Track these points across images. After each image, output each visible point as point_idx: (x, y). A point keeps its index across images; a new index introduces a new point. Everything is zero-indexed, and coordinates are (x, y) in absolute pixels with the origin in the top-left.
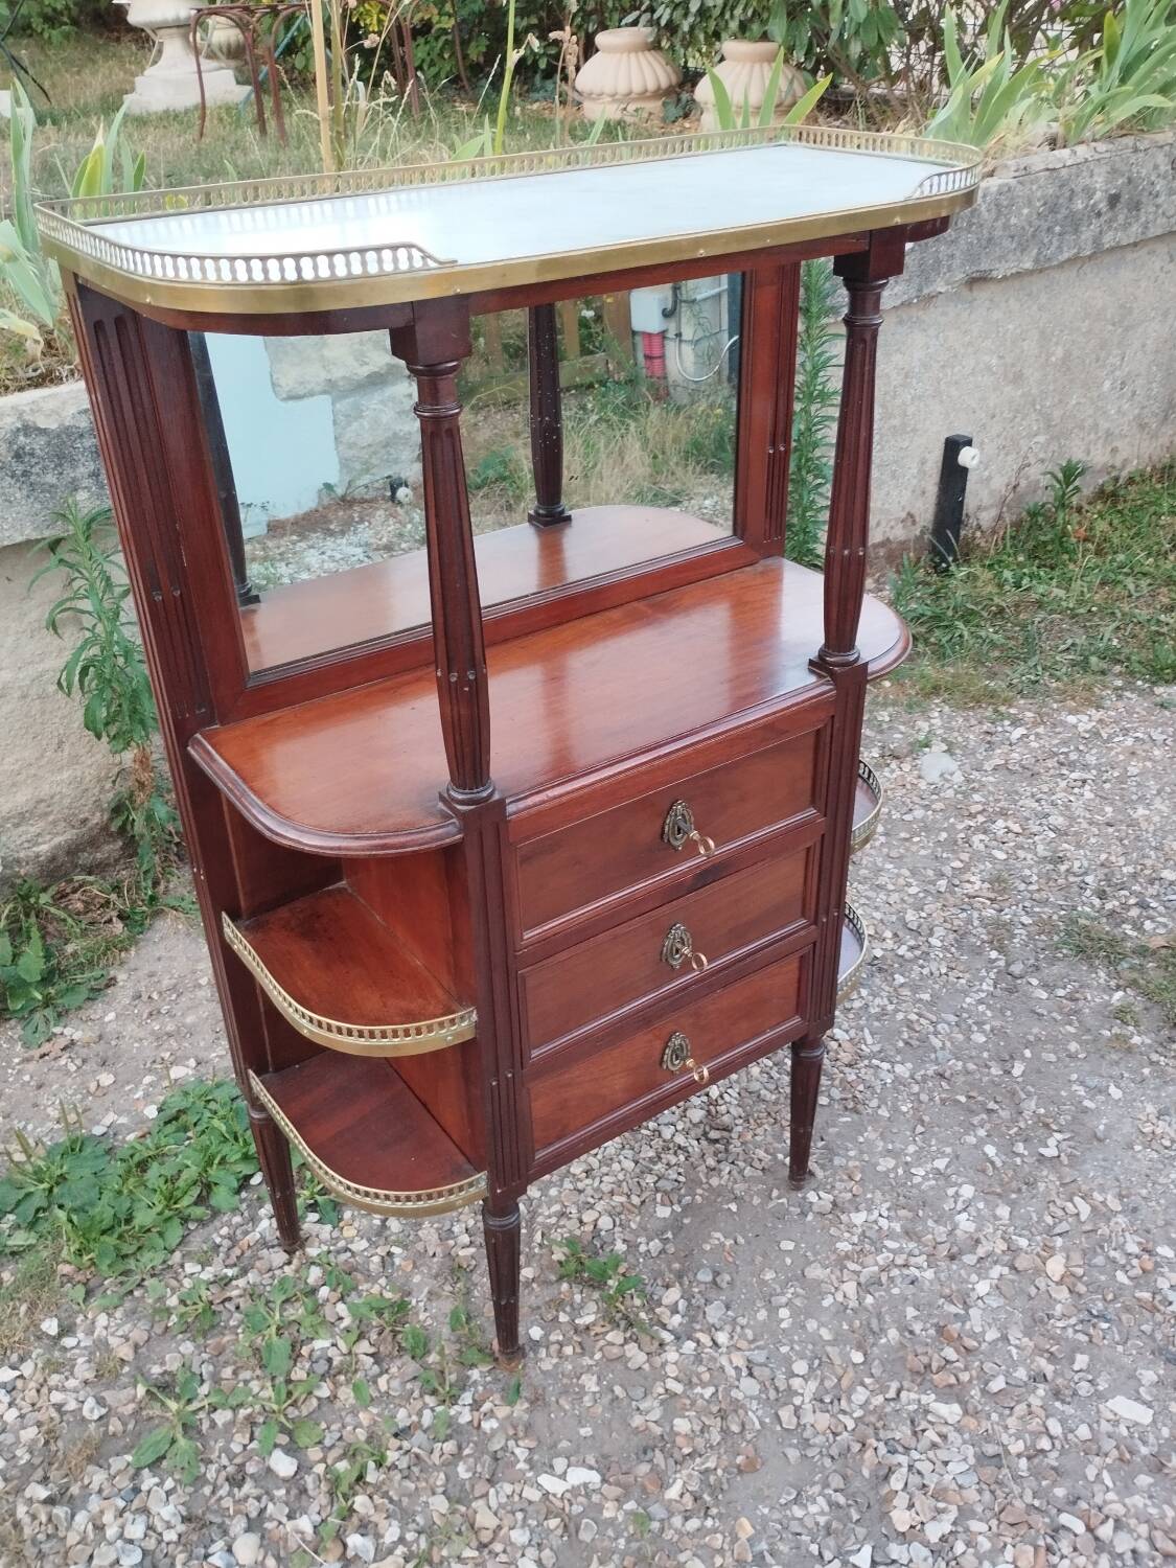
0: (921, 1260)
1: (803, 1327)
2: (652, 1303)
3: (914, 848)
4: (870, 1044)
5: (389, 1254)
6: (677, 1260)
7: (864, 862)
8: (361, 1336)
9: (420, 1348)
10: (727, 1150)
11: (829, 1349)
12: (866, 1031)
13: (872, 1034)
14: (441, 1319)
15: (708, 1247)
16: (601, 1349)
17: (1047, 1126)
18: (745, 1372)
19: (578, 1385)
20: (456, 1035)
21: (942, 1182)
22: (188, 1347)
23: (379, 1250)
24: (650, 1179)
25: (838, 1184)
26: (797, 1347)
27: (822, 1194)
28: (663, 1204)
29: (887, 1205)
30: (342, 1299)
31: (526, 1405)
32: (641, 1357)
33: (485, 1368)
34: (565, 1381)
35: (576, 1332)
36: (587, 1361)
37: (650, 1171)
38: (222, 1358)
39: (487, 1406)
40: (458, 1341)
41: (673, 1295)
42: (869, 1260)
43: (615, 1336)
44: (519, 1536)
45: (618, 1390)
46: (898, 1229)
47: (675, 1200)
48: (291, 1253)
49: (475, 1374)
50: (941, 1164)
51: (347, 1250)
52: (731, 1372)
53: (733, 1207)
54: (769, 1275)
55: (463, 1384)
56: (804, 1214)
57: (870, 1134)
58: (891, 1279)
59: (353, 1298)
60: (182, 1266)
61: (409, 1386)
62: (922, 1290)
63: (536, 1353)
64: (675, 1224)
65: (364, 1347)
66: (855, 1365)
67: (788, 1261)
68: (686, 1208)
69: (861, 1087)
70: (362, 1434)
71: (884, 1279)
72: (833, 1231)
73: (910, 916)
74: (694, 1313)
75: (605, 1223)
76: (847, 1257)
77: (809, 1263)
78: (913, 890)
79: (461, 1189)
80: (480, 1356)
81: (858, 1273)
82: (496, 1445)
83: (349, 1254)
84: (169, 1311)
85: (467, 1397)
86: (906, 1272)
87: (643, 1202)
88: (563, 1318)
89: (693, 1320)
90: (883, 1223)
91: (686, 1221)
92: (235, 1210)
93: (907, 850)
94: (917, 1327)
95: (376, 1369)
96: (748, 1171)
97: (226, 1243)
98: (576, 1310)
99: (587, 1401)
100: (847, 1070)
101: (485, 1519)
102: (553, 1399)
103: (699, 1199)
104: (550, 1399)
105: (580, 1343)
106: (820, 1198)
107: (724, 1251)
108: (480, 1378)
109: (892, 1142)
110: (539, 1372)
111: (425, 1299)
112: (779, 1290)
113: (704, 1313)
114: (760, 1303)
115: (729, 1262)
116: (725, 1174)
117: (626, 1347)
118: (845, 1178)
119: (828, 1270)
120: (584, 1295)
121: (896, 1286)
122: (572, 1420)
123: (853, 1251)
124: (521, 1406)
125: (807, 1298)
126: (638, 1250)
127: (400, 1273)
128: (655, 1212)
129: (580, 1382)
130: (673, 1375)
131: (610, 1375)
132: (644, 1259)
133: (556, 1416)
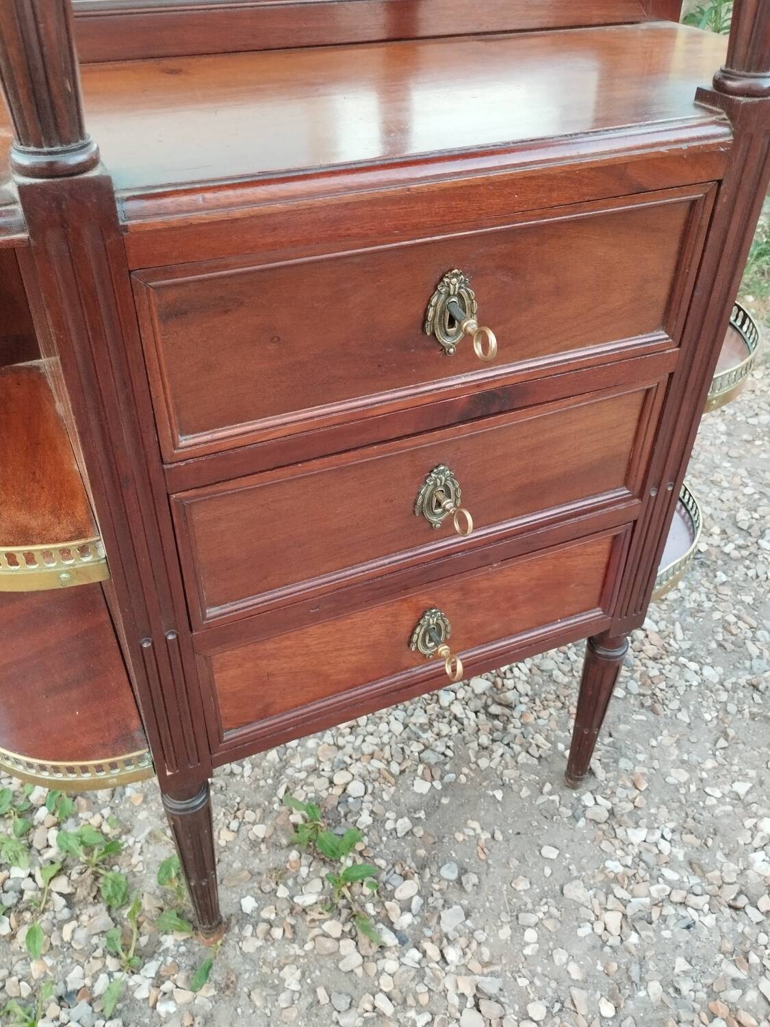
0: (702, 901)
1: (550, 957)
2: (383, 893)
3: (755, 451)
4: (680, 640)
6: (425, 846)
7: (702, 457)
8: (63, 870)
10: (505, 729)
11: (575, 992)
12: (678, 625)
13: (684, 629)
14: (152, 867)
15: (460, 837)
16: (313, 939)
18: (470, 1003)
19: (278, 977)
20: (75, 572)
21: (739, 810)
24: (416, 747)
25: (619, 791)
26: (537, 982)
27: (600, 799)
28: (423, 778)
29: (672, 825)
30: (58, 825)
31: (213, 992)
32: (356, 959)
33: (181, 937)
34: (265, 969)
35: (292, 910)
36: (295, 949)
37: (418, 739)
39: (167, 986)
40: (164, 896)
41: (407, 889)
42: (641, 889)
43: (333, 927)
45: (321, 993)
46: (681, 857)
47: (437, 775)
49: (169, 941)
50: (741, 788)
52: (454, 1000)
53: (499, 795)
54: (522, 885)
55: (152, 951)
56: (575, 818)
57: (665, 739)
58: (664, 919)
59: (70, 827)
61: (95, 940)
62: (698, 939)
63: (242, 928)
64: (431, 804)
65: (61, 884)
66: (602, 1018)
67: (548, 871)
68: (447, 787)
69: (663, 685)
70: (25, 990)
71: (655, 916)
72: (605, 845)
73: (743, 516)
74: (429, 915)
75: (356, 789)
76: (616, 880)
77: (571, 879)
78: (748, 491)
79: (113, 766)
80: (177, 922)
81: (625, 903)
85: (151, 968)
86: (682, 912)
87: (402, 772)
88: (282, 892)
89: (425, 923)
90: (664, 846)
91: (445, 801)
93: (748, 451)
94: (685, 987)
95: (66, 913)
96: (523, 757)
98: (300, 886)
99: (283, 1000)
100: (650, 663)
102: (246, 990)
103: (463, 779)
104: (241, 989)
105: (293, 927)
106: (596, 803)
107: (478, 845)
108: (172, 947)
109: (689, 753)
110: (238, 953)
111: (143, 841)
112: (530, 906)
113: (440, 917)
114: (505, 918)
115: (480, 859)
116: (497, 755)
117: (342, 942)
118: (629, 784)
119: (591, 892)
120: (311, 869)
121: (667, 928)
122: (259, 1021)
123: (624, 874)
124: (207, 992)
125: (560, 922)
126: (383, 827)
127: (127, 806)
128: (413, 785)
129: (282, 974)
130: (386, 990)
131: (318, 973)
132: (388, 837)
133: (243, 1012)
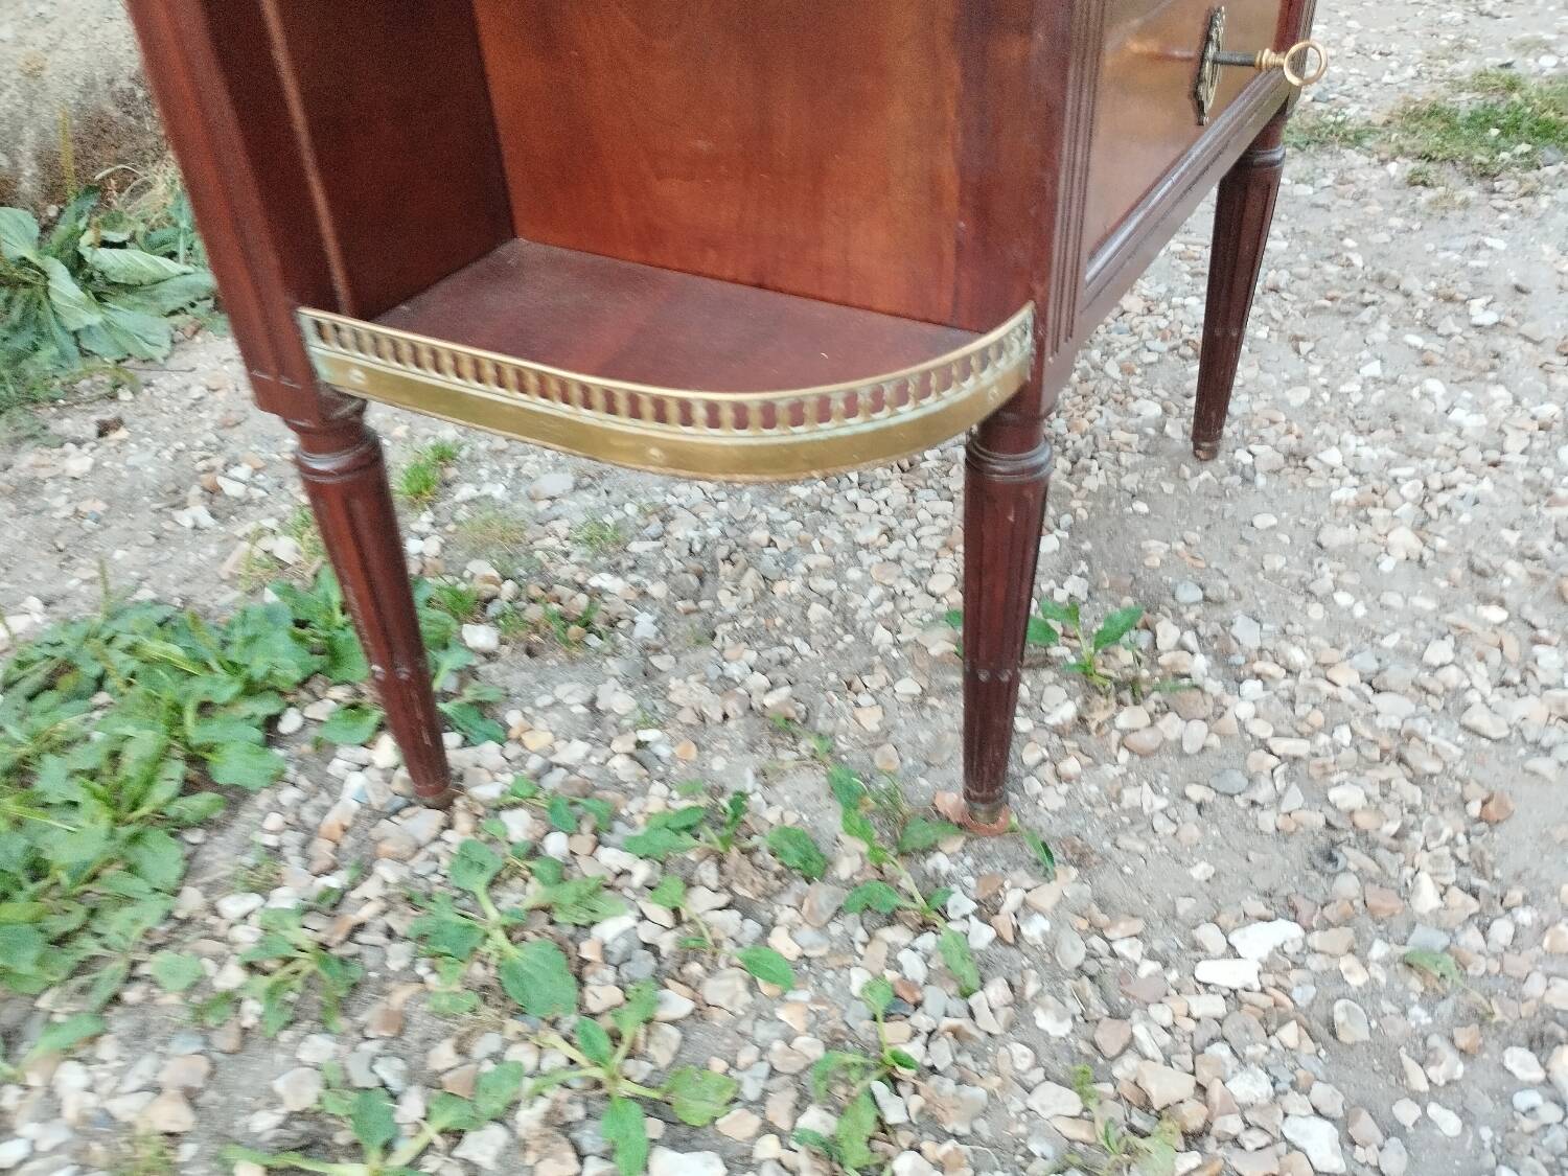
0: (1461, 474)
1: (1386, 606)
2: (1148, 654)
5: (640, 744)
6: (1122, 592)
8: (685, 885)
9: (811, 864)
11: (1447, 618)
14: (811, 805)
15: (1155, 562)
16: (1121, 744)
17: (1450, 299)
19: (1127, 810)
21: (1393, 388)
22: (318, 1048)
23: (617, 746)
27: (1255, 448)
30: (600, 841)
31: (1074, 872)
32: (1198, 729)
33: (953, 846)
34: (1101, 812)
36: (1110, 771)
38: (412, 1037)
39: (1012, 900)
41: (1167, 633)
42: (1393, 498)
43: (1130, 718)
44: (1250, 1086)
45: (1196, 792)
46: (1393, 453)
47: (1051, 524)
48: (446, 805)
49: (940, 863)
51: (550, 767)
52: (1349, 697)
54: (1277, 562)
55: (935, 888)
56: (1247, 480)
58: (1444, 509)
59: (622, 832)
60: (215, 912)
61: (835, 929)
64: (1077, 553)
65: (702, 902)
66: (1500, 624)
67: (1283, 538)
68: (1070, 529)
70: (810, 1047)
71: (1434, 512)
72: (1311, 482)
74: (1218, 645)
76: (1361, 504)
77: (1316, 531)
80: (935, 828)
81: (1394, 518)
82: (1073, 953)
83: (560, 773)
84: (233, 1000)
85: (961, 903)
89: (1224, 653)
91: (1087, 546)
92: (278, 779)
95: (752, 927)
96: (1124, 460)
97: (292, 839)
98: (1034, 707)
99: (1163, 826)
101: (1168, 1085)
102: (1107, 845)
104: (1101, 847)
106: (1255, 455)
107: (1182, 557)
108: (953, 867)
110: (1050, 816)
111: (759, 787)
112: (1309, 575)
113: (1234, 639)
114: (1297, 600)
115: (1202, 568)
117: (1159, 726)
118: (1265, 422)
119: (1351, 528)
121: (1460, 513)
123: (1362, 494)
124: (1066, 876)
125: (1354, 571)
127: (681, 765)
129: (1125, 805)
133: (1133, 869)
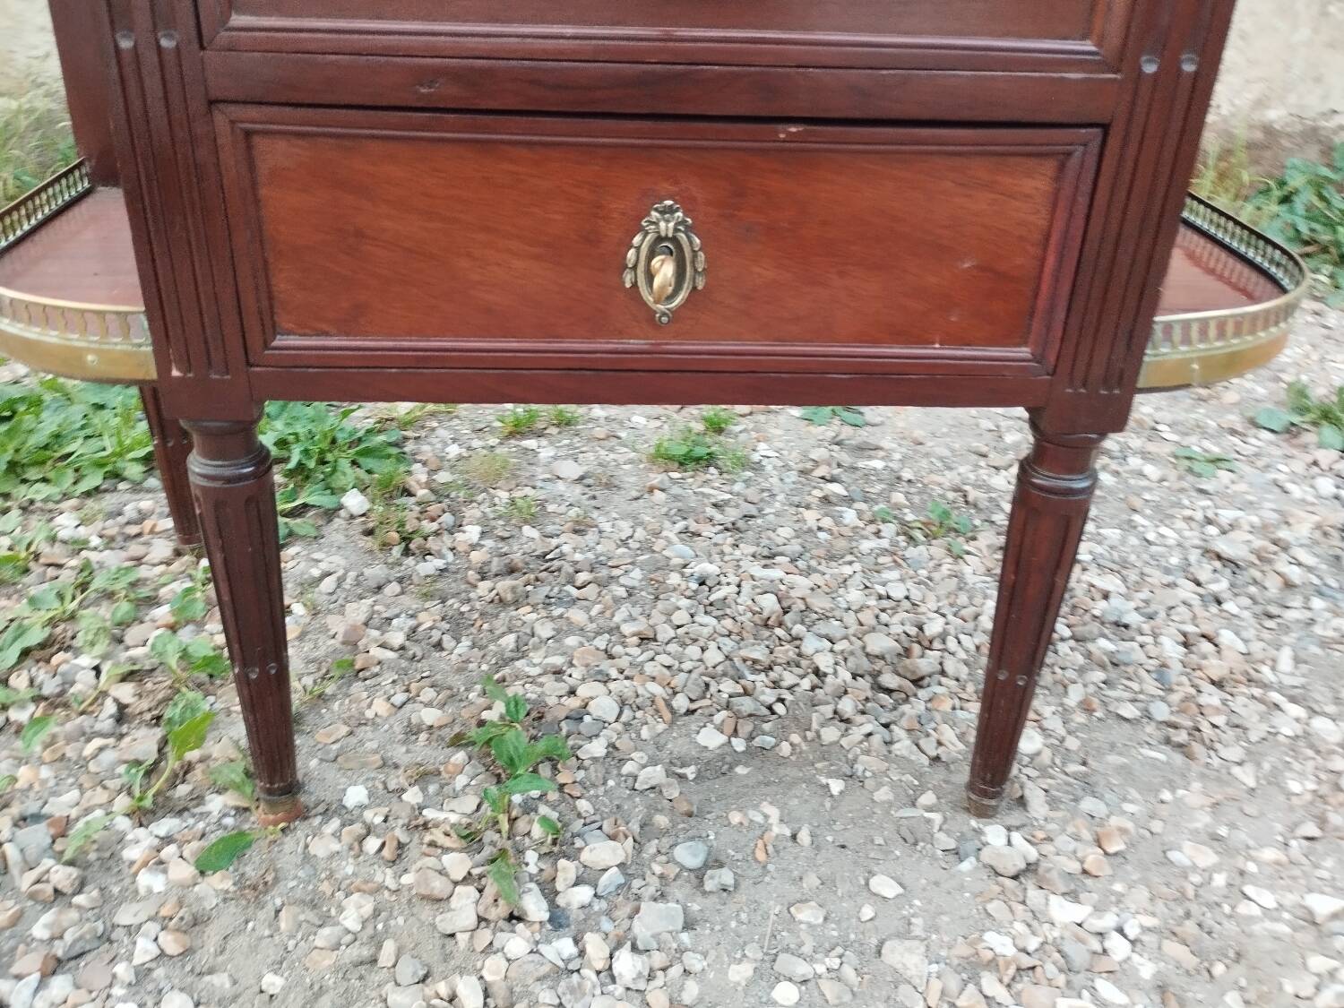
2: (561, 845)
4: (1284, 672)
12: (1287, 653)
13: (1297, 660)
15: (736, 818)
16: (421, 871)
19: (336, 904)
21: (1305, 938)
24: (728, 686)
25: (1062, 839)
27: (1018, 839)
28: (720, 728)
29: (1150, 921)
30: (172, 627)
31: (228, 885)
32: (467, 919)
33: (237, 803)
34: (326, 887)
36: (387, 877)
37: (738, 678)
42: (1039, 995)
43: (458, 864)
45: (387, 950)
46: (1146, 974)
47: (744, 731)
49: (217, 803)
53: (836, 786)
54: (808, 915)
55: (185, 807)
56: (958, 854)
57: (1193, 795)
61: (121, 768)
63: (325, 821)
64: (716, 764)
65: (126, 692)
67: (867, 912)
68: (753, 752)
69: (1220, 720)
72: (996, 908)
74: (620, 902)
75: (605, 709)
76: (993, 964)
77: (905, 934)
80: (240, 780)
85: (168, 826)
87: (690, 712)
88: (413, 796)
89: (608, 910)
90: (1118, 945)
95: (108, 725)
96: (903, 746)
98: (446, 795)
99: (325, 936)
100: (1207, 687)
102: (278, 902)
103: (785, 749)
104: (273, 898)
105: (401, 846)
106: (1009, 843)
107: (761, 837)
108: (215, 813)
109: (1232, 826)
110: (300, 850)
112: (807, 949)
113: (637, 910)
114: (753, 952)
115: (756, 860)
116: (857, 733)
117: (459, 889)
118: (1087, 835)
119: (934, 968)
120: (473, 783)
122: (270, 952)
123: (1014, 959)
124: (220, 882)
125: (854, 994)
126: (619, 768)
128: (698, 733)
129: (344, 903)
130: (488, 978)
131: (401, 920)
132: (618, 784)
133: (253, 929)
